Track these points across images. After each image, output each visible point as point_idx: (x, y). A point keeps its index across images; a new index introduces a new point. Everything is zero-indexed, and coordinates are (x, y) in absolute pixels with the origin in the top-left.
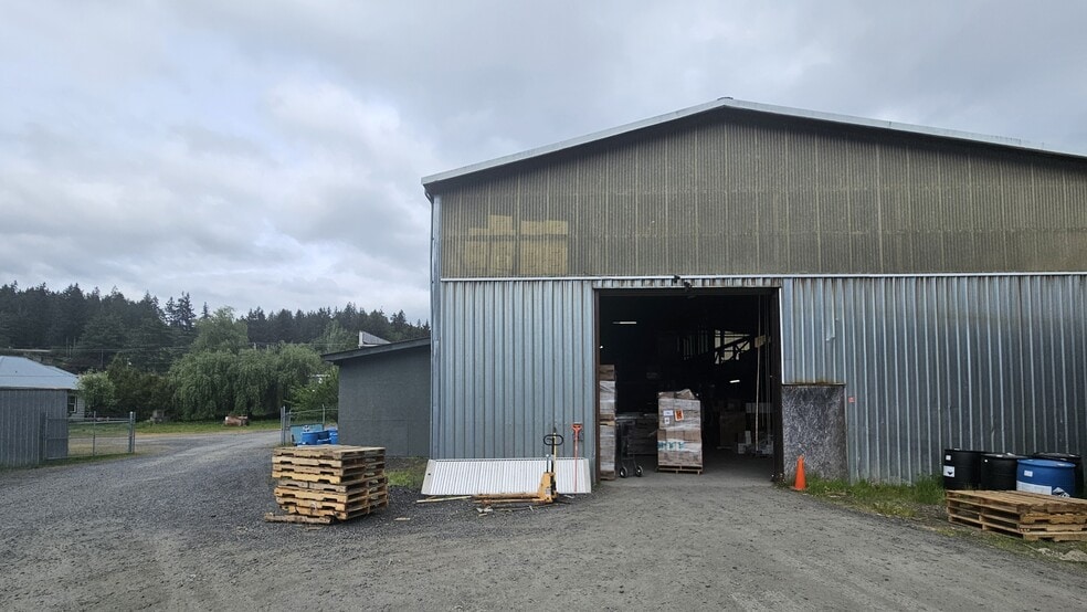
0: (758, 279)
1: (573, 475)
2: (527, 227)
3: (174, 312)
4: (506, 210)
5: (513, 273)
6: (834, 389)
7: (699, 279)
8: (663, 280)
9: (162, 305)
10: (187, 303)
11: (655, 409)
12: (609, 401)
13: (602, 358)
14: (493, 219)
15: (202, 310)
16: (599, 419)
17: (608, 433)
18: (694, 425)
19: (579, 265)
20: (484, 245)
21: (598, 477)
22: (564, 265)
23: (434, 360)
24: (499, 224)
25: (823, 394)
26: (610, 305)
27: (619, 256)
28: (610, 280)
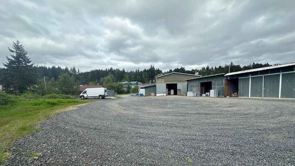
0: (176, 83)
1: (165, 95)
3: (72, 71)
5: (161, 83)
6: (180, 89)
8: (170, 83)
9: (69, 69)
10: (75, 69)
11: (170, 91)
12: (167, 90)
13: (167, 88)
14: (160, 79)
15: (78, 70)
16: (166, 92)
17: (167, 92)
18: (173, 92)
19: (165, 82)
20: (160, 81)
21: (166, 95)
23: (156, 87)
25: (180, 90)
26: (167, 85)
27: (168, 81)
28: (167, 83)
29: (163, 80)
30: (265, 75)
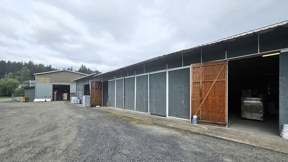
0: (68, 84)
1: (49, 100)
2: (46, 79)
4: (44, 77)
5: (44, 82)
7: (63, 84)
8: (59, 84)
14: (42, 78)
17: (55, 97)
19: (51, 82)
20: (41, 80)
21: (53, 100)
22: (49, 82)
23: (36, 89)
24: (43, 78)
25: (74, 94)
26: (54, 86)
27: (55, 82)
28: (54, 84)
29: (48, 79)
30: (125, 78)
